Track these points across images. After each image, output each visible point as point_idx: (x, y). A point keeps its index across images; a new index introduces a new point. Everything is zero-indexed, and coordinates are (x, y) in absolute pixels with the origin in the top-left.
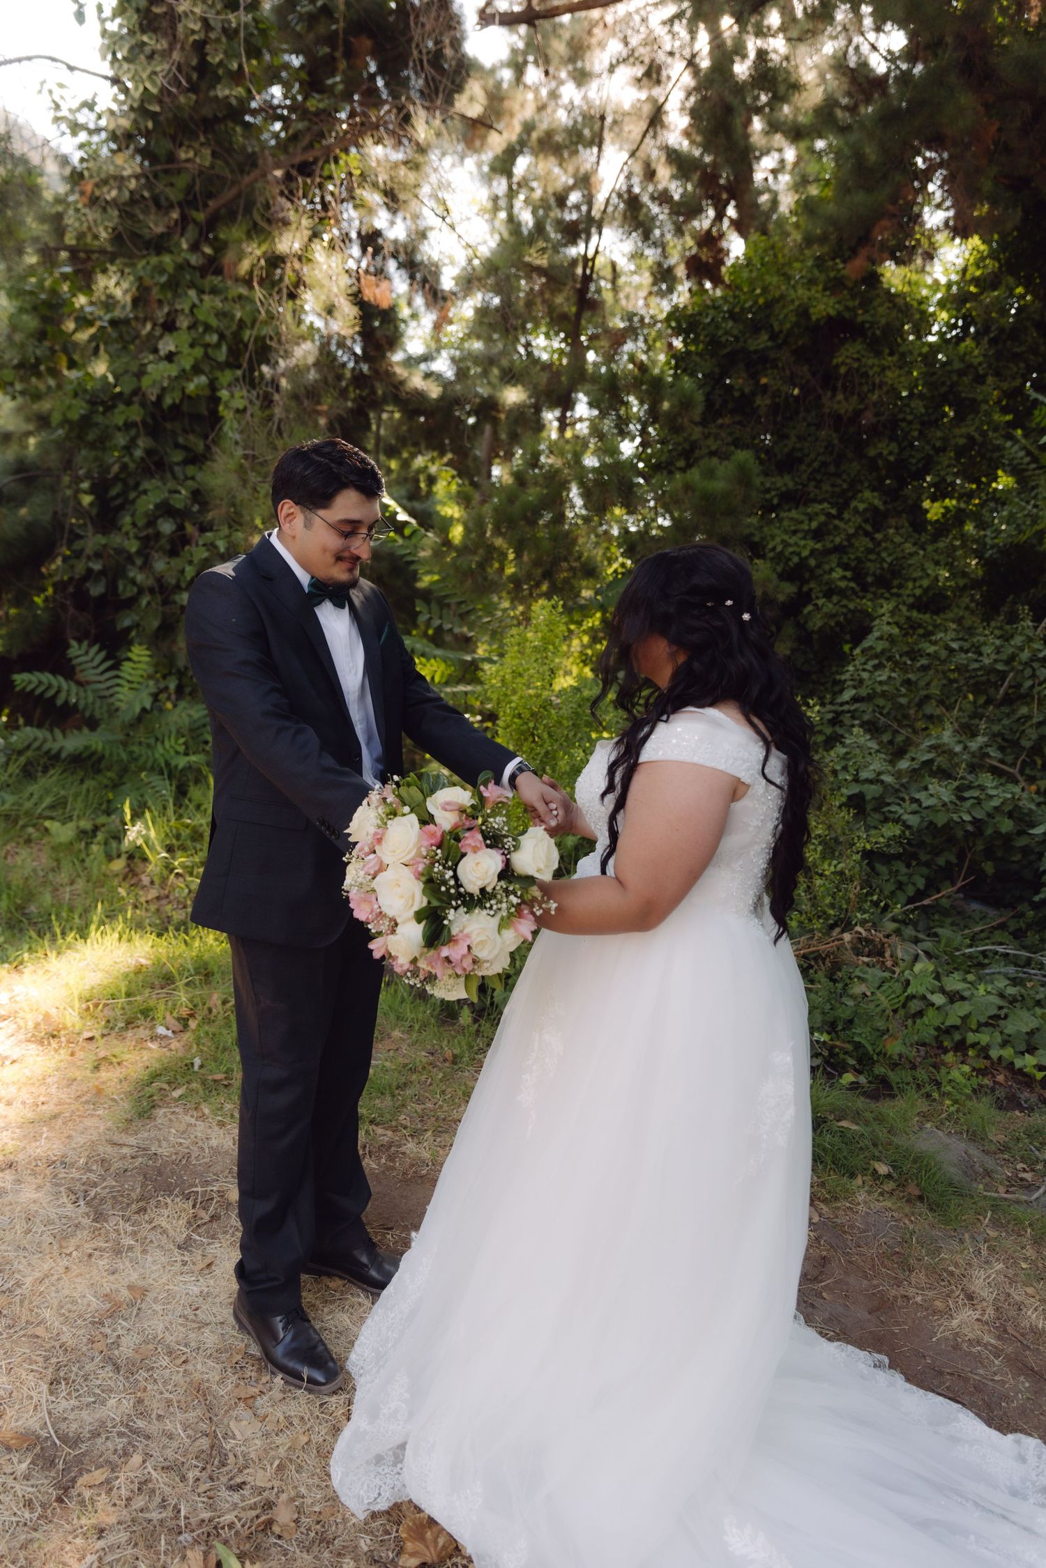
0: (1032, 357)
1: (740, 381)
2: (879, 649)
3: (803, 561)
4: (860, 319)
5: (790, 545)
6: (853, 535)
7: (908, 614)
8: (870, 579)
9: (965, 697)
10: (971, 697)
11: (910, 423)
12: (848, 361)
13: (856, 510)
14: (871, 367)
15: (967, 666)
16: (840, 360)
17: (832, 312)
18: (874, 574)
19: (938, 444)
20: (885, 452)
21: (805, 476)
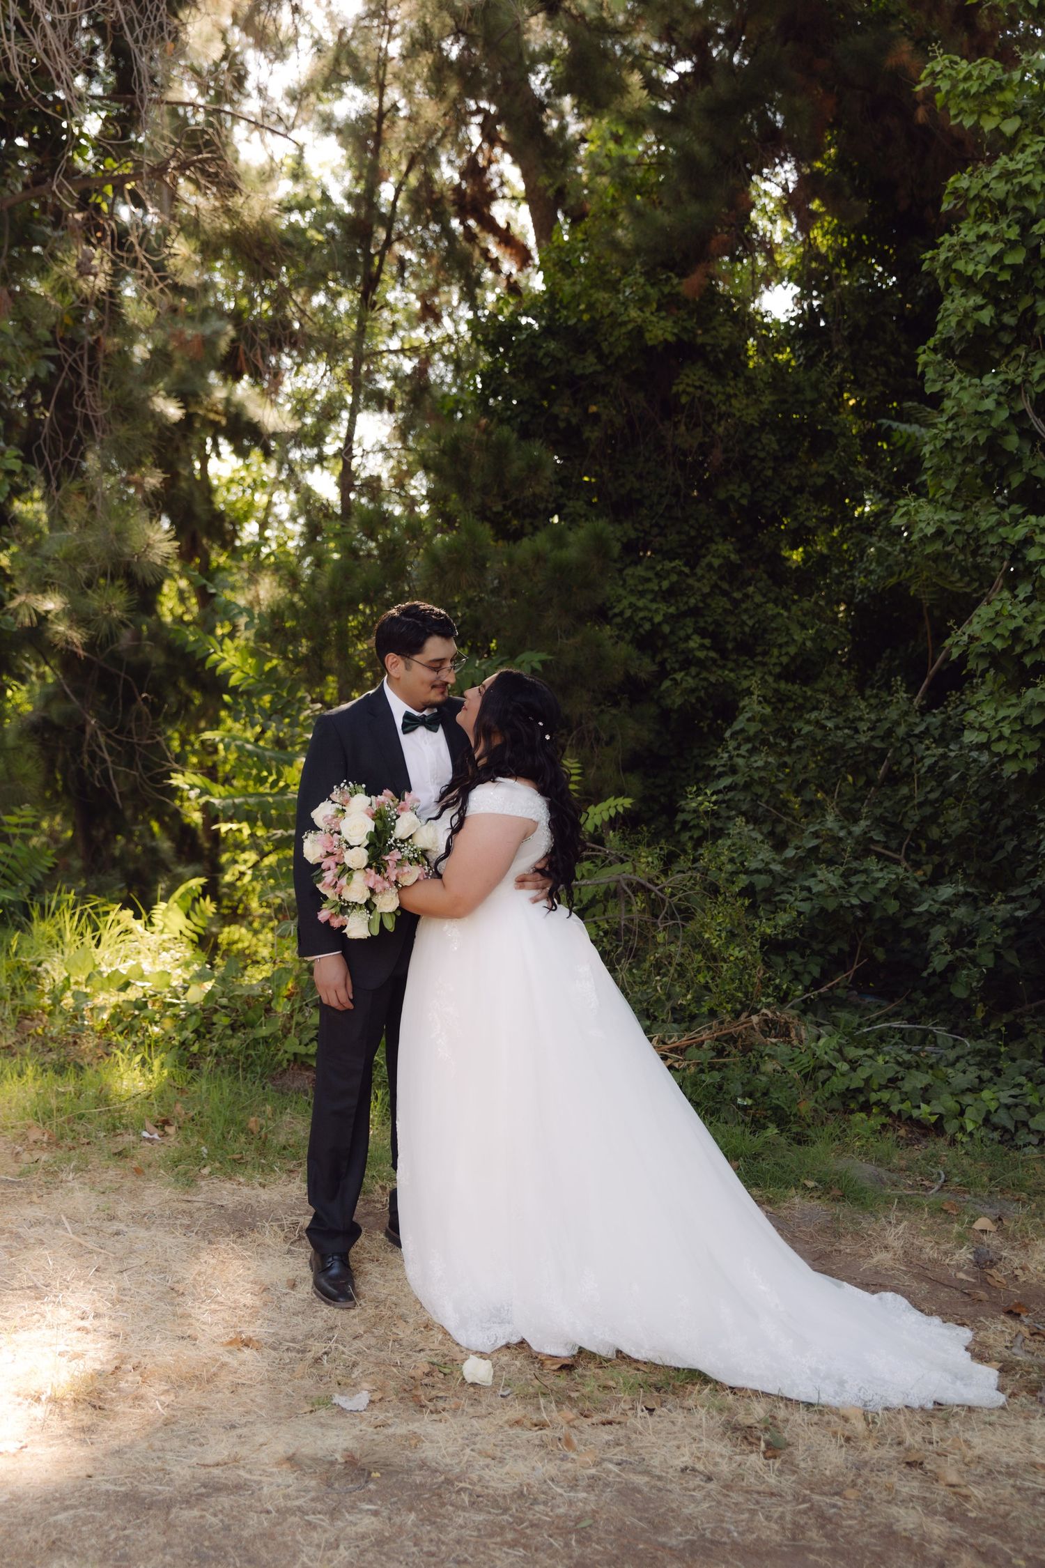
0: (893, 359)
1: (566, 409)
2: (751, 732)
3: (656, 628)
4: (700, 340)
5: (640, 609)
6: (709, 595)
7: (775, 685)
8: (730, 646)
9: (845, 779)
10: (850, 778)
11: (763, 460)
12: (690, 389)
13: (710, 566)
14: (715, 396)
15: (843, 745)
16: (681, 388)
17: (670, 338)
18: (735, 639)
19: (795, 483)
20: (737, 495)
21: (647, 524)
